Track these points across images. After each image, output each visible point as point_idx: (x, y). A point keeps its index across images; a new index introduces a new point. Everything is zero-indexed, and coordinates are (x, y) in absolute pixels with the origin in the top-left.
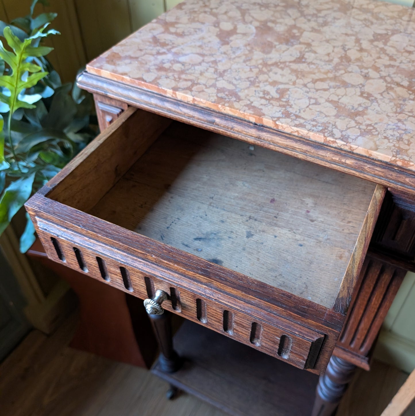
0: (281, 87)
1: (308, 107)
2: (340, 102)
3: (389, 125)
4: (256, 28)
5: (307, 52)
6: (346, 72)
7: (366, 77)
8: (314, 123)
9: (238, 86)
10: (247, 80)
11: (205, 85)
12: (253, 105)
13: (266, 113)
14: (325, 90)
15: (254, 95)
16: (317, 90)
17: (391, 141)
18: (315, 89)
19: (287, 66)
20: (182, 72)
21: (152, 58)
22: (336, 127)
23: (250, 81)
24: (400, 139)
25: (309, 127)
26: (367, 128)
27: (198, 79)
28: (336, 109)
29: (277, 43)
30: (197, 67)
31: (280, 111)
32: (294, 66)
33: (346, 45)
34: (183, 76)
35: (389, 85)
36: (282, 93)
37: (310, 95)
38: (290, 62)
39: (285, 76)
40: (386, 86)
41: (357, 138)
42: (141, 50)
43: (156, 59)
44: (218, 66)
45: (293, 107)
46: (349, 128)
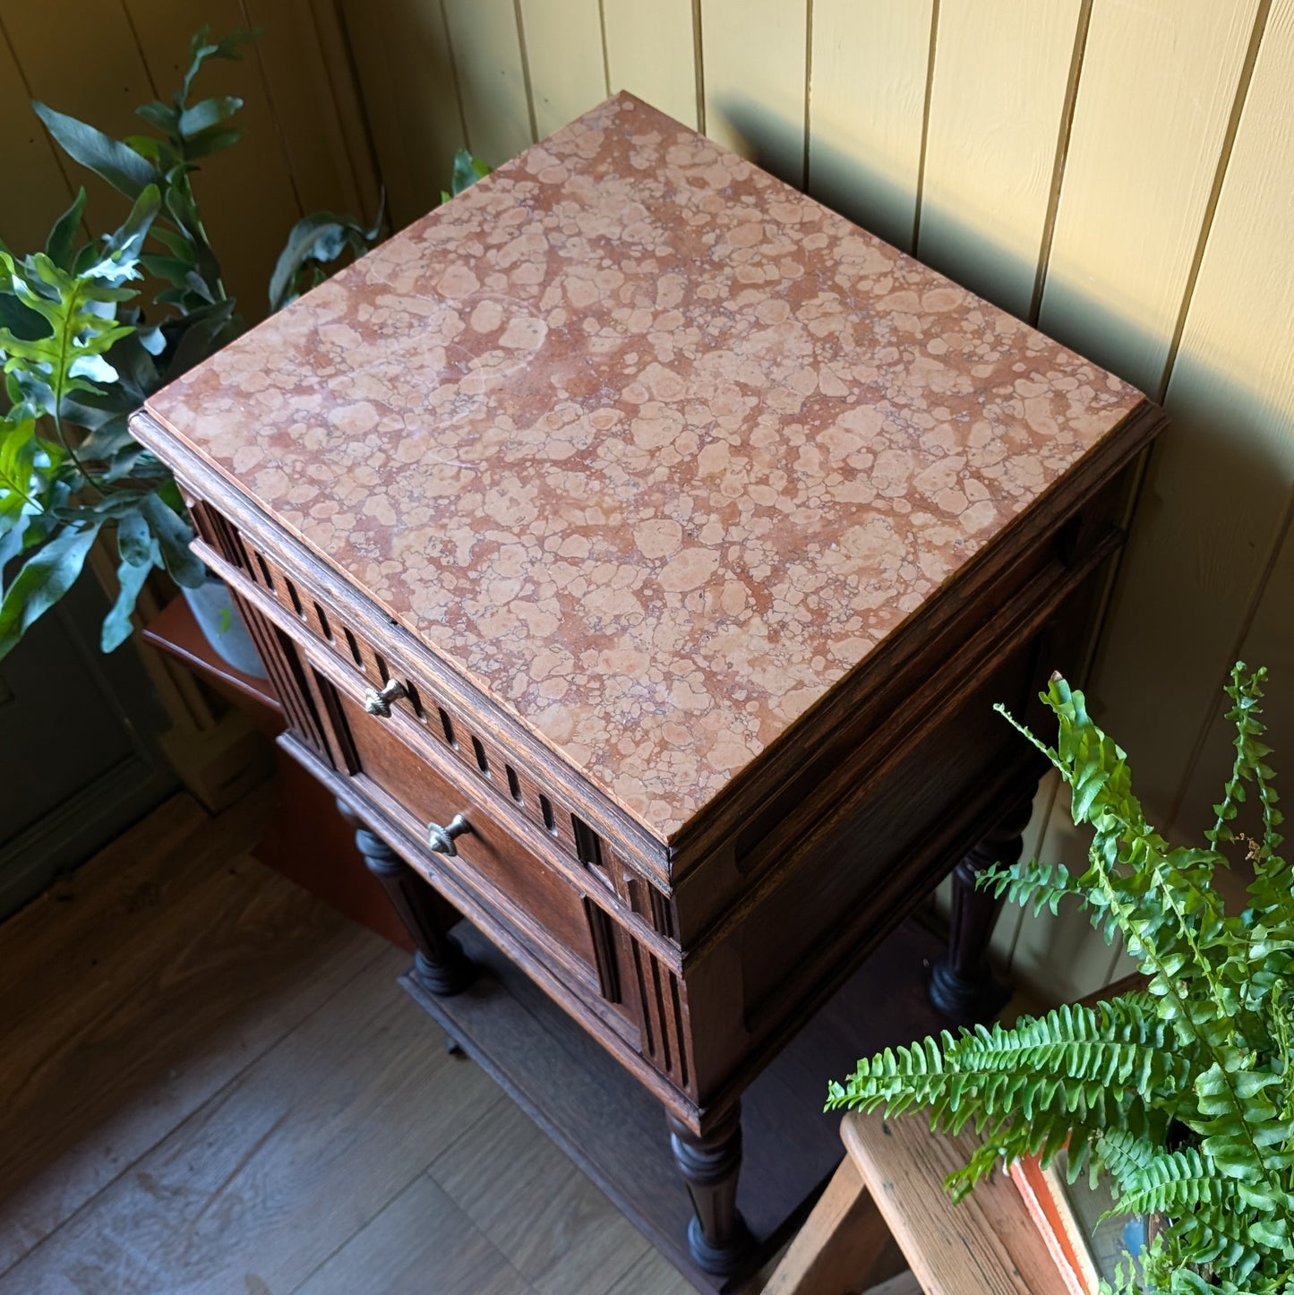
0: (491, 535)
1: (508, 603)
2: (582, 602)
3: (639, 684)
4: (551, 332)
5: (614, 435)
6: (655, 516)
7: (689, 539)
8: (491, 650)
9: (404, 518)
10: (431, 503)
11: (341, 503)
12: (403, 577)
13: (415, 606)
14: (575, 562)
15: (422, 551)
16: (558, 558)
17: (611, 726)
18: (556, 554)
19: (541, 476)
20: (316, 457)
21: (278, 400)
22: (527, 672)
23: (437, 508)
24: (631, 726)
25: (475, 658)
26: (589, 682)
27: (336, 483)
28: (560, 620)
29: (563, 395)
30: (353, 445)
31: (445, 605)
32: (556, 478)
33: (717, 425)
34: (312, 470)
35: (721, 571)
36: (481, 553)
37: (535, 572)
38: (555, 463)
39: (519, 504)
40: (714, 573)
41: (549, 705)
42: (267, 372)
43: (286, 403)
44: (396, 450)
45: (479, 598)
46: (554, 676)
